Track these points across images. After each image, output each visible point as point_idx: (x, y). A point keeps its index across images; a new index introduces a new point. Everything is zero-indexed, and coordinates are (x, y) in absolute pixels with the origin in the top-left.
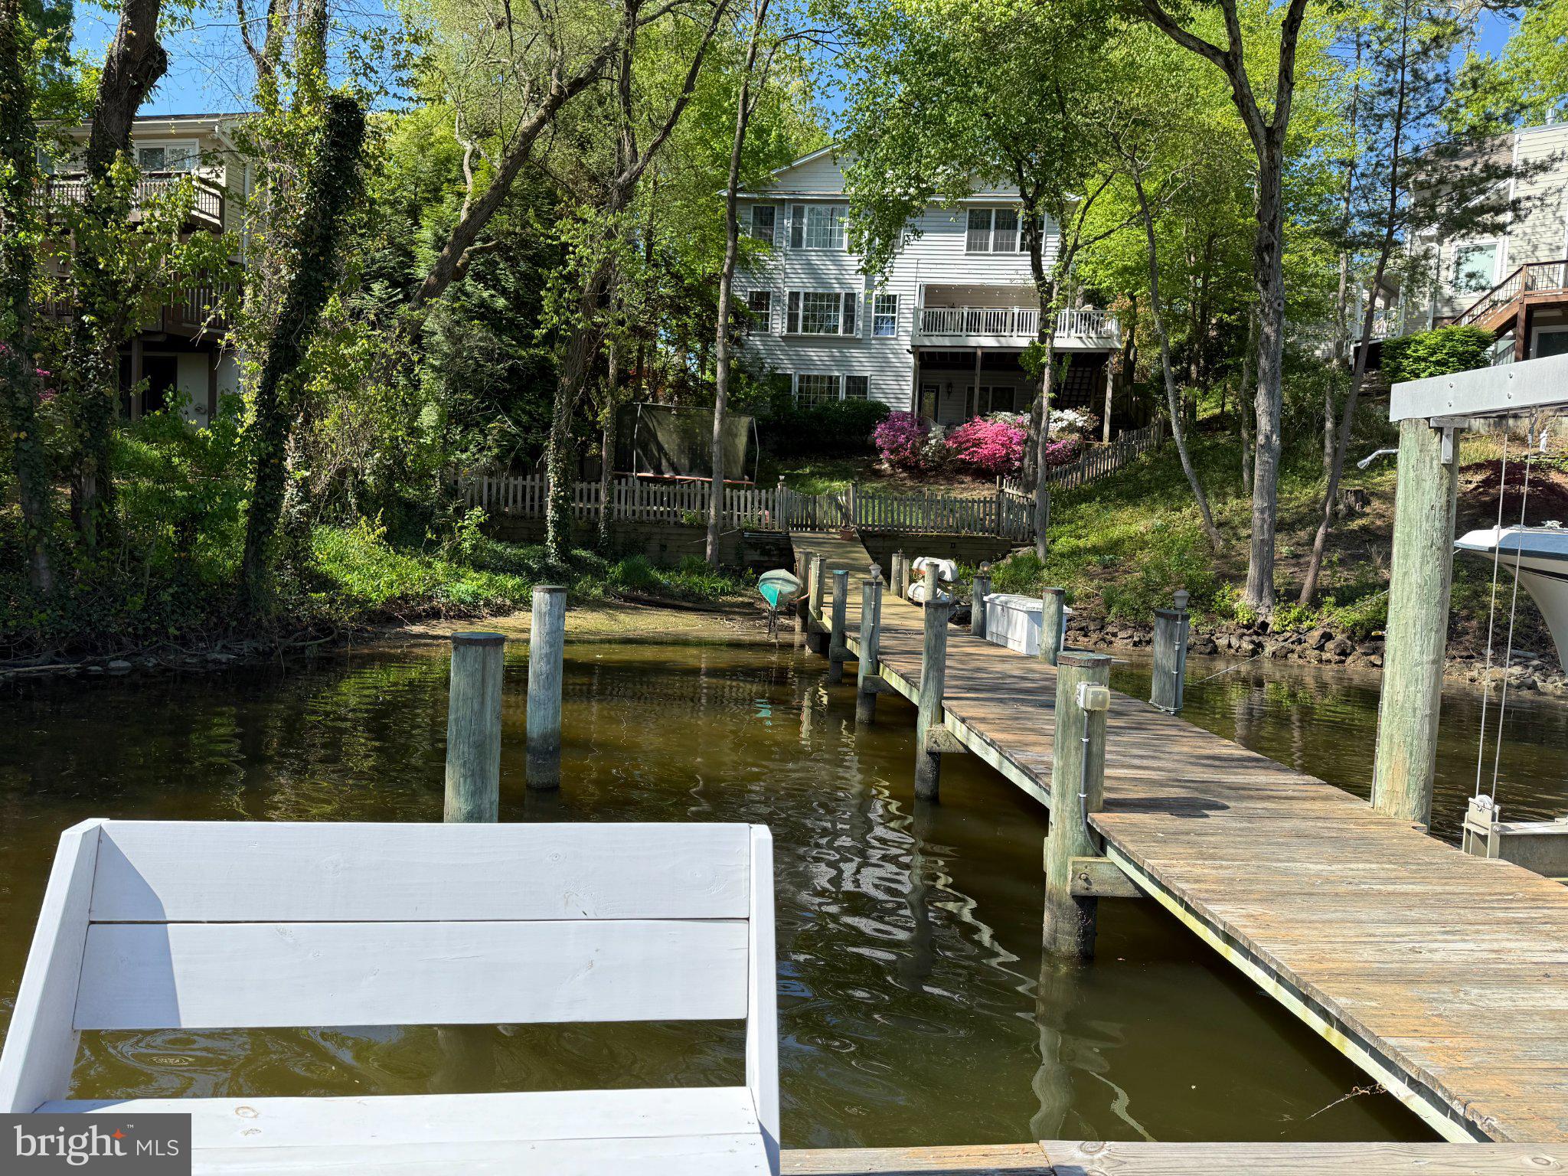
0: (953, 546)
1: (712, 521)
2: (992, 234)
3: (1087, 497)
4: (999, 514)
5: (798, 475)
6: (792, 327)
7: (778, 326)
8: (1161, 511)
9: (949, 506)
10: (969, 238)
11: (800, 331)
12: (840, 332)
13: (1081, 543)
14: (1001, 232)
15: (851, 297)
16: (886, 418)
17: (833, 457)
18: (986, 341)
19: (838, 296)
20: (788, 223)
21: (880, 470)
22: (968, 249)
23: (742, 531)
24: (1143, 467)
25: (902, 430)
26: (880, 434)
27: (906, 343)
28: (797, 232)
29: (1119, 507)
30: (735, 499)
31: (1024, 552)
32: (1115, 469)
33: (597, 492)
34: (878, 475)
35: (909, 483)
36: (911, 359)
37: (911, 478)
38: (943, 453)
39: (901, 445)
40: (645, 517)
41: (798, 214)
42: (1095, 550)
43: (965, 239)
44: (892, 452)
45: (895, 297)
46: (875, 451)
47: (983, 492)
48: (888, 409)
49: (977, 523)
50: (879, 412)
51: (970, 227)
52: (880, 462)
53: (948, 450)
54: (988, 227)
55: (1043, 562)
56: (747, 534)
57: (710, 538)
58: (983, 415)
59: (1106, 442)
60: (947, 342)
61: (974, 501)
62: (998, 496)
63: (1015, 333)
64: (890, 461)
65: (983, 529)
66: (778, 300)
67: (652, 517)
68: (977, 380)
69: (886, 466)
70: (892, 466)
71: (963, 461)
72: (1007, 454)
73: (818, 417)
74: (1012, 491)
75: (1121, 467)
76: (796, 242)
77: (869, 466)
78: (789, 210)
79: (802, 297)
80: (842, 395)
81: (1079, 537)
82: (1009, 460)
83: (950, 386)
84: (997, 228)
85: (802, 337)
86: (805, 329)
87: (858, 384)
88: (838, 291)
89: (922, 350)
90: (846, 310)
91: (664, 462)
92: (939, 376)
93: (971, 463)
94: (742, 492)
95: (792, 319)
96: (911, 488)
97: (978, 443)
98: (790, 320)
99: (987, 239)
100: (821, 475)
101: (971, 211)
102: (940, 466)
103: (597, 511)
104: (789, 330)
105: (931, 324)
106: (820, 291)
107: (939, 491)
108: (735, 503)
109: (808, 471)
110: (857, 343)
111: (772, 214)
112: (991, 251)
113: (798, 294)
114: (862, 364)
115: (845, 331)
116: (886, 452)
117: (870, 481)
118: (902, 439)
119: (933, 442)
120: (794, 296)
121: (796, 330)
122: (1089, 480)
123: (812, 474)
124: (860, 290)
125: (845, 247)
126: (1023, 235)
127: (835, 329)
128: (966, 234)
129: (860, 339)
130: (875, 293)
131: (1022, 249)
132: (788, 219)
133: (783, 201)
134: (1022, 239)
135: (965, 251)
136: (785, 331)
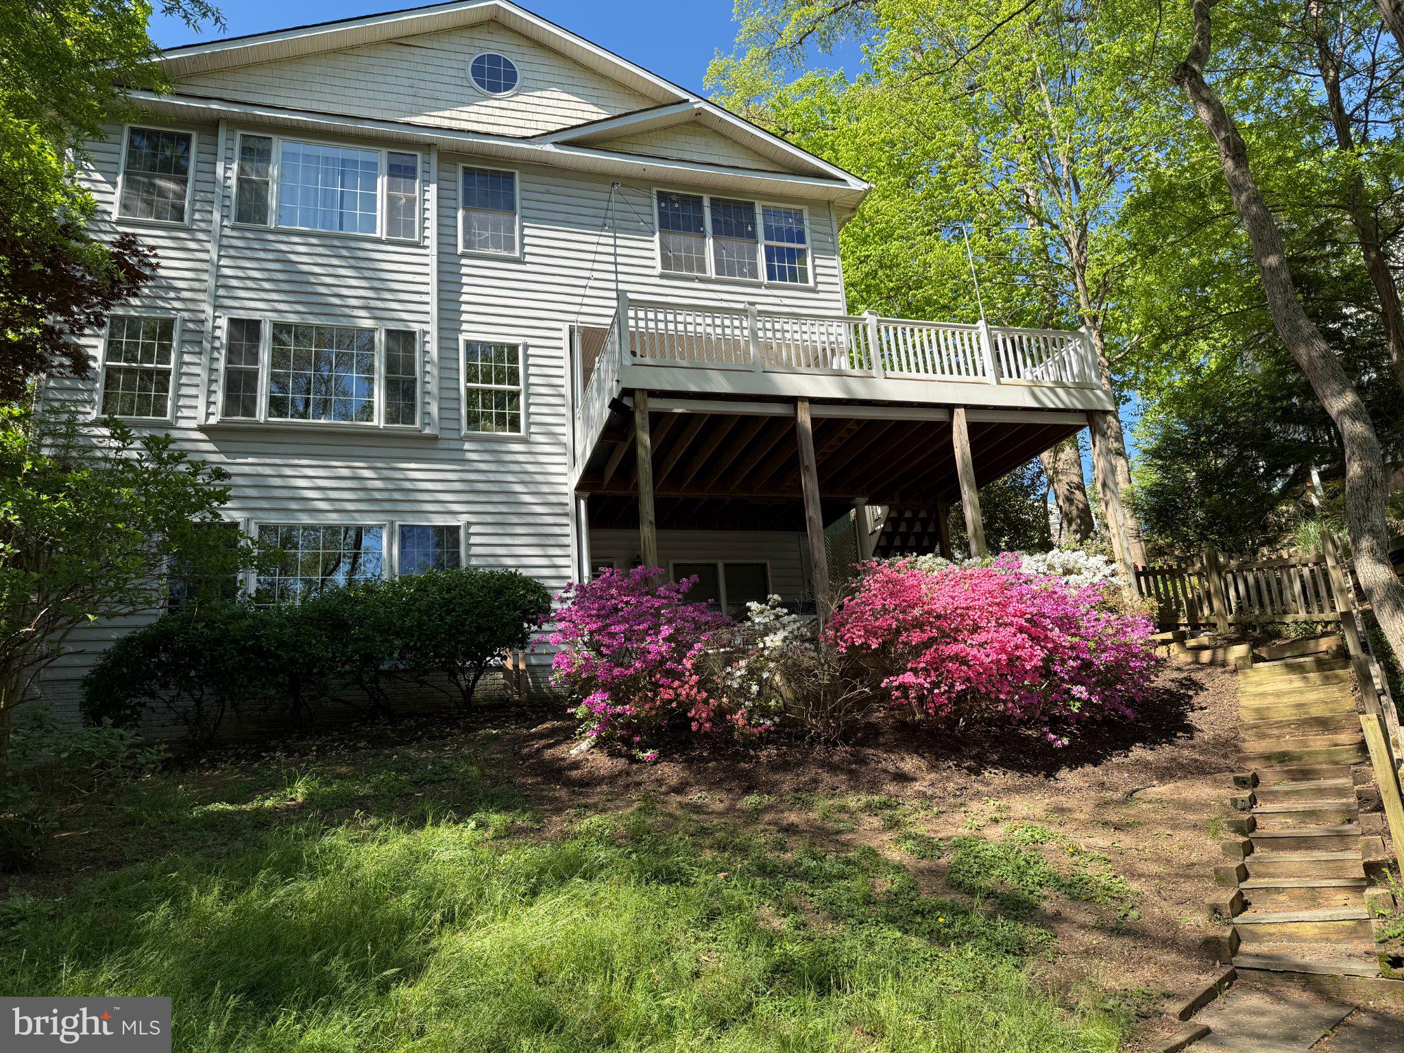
2: (710, 243)
5: (262, 821)
6: (239, 403)
7: (200, 392)
10: (664, 247)
11: (262, 413)
12: (379, 420)
14: (725, 242)
15: (403, 339)
19: (367, 336)
20: (228, 173)
22: (666, 264)
28: (253, 187)
41: (254, 153)
43: (657, 246)
45: (513, 349)
51: (663, 226)
54: (702, 233)
66: (198, 336)
76: (250, 211)
78: (230, 141)
79: (267, 331)
84: (717, 232)
85: (265, 431)
86: (277, 405)
87: (435, 544)
88: (368, 324)
90: (392, 366)
95: (240, 382)
98: (231, 388)
99: (701, 250)
101: (662, 197)
104: (230, 412)
106: (317, 322)
110: (426, 446)
112: (711, 272)
113: (255, 325)
114: (441, 498)
115: (390, 418)
120: (245, 330)
121: (250, 410)
124: (427, 325)
125: (381, 231)
126: (769, 250)
127: (367, 411)
128: (657, 237)
129: (435, 438)
130: (462, 338)
131: (771, 276)
132: (229, 160)
133: (211, 125)
134: (769, 258)
135: (659, 270)
136: (218, 408)
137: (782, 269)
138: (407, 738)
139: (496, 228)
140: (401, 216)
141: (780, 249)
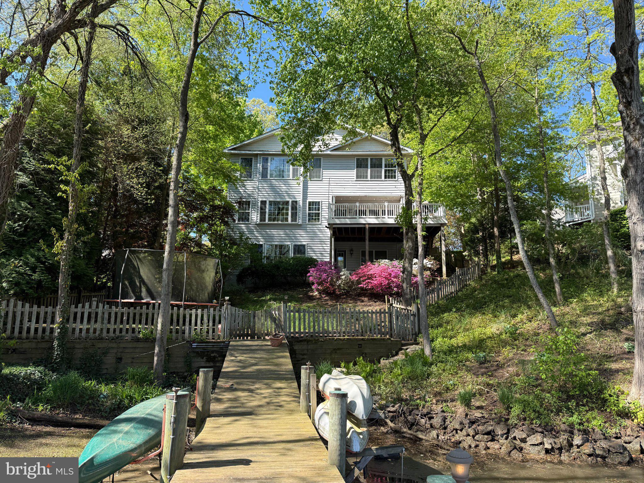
0: (360, 346)
1: (158, 335)
2: (369, 170)
3: (447, 309)
4: (391, 322)
6: (263, 219)
7: (255, 217)
8: (502, 317)
9: (357, 316)
10: (357, 173)
11: (267, 221)
12: (290, 221)
13: (454, 341)
14: (373, 169)
15: (295, 203)
16: (315, 266)
17: (285, 290)
18: (372, 220)
19: (288, 202)
20: (260, 166)
21: (312, 296)
22: (357, 177)
23: (190, 342)
24: (474, 290)
25: (325, 271)
26: (312, 275)
27: (325, 223)
28: (265, 169)
29: (472, 314)
30: (188, 316)
31: (411, 349)
32: (457, 292)
33: (54, 313)
34: (311, 299)
35: (330, 303)
36: (328, 232)
37: (331, 300)
38: (350, 284)
39: (324, 280)
40: (105, 334)
41: (265, 161)
42: (465, 347)
43: (355, 173)
44: (319, 284)
45: (319, 202)
46: (310, 285)
47: (376, 307)
48: (316, 260)
49: (376, 328)
50: (312, 262)
51: (357, 167)
52: (312, 291)
53: (353, 282)
54: (367, 167)
55: (430, 360)
56: (194, 345)
57: (157, 350)
58: (372, 261)
59: (444, 277)
60: (348, 221)
61: (373, 313)
62: (389, 308)
63: (386, 216)
64: (318, 290)
65: (380, 332)
66: (255, 204)
67: (111, 334)
68: (367, 248)
69: (316, 293)
70: (320, 293)
71: (362, 289)
72: (389, 284)
73: (277, 267)
74: (397, 305)
75: (460, 290)
76: (264, 175)
77: (306, 294)
78: (260, 159)
79: (268, 202)
80: (291, 254)
81: (451, 338)
82: (390, 287)
83: (352, 250)
84: (371, 167)
85: (268, 224)
86: (269, 220)
87: (300, 249)
88: (288, 199)
89: (334, 226)
90: (292, 209)
91: (144, 290)
92: (346, 246)
93: (366, 290)
94: (194, 311)
95: (263, 214)
96: (331, 306)
97: (370, 277)
98: (261, 216)
99: (367, 173)
100: (275, 300)
101: (358, 160)
102: (348, 292)
103: (52, 330)
104: (261, 221)
105: (339, 213)
106: (278, 200)
107: (349, 306)
108: (187, 320)
109: (268, 297)
110: (299, 226)
111: (251, 161)
112: (369, 178)
113: (265, 201)
114: (303, 238)
115: (292, 221)
116: (316, 285)
117: (306, 302)
118: (324, 276)
119: (343, 277)
120: (263, 203)
121: (265, 220)
122: (442, 299)
123: (270, 300)
124: (300, 199)
125: (291, 177)
126: (386, 171)
127: (287, 220)
128: (355, 170)
129: (301, 225)
130: (308, 201)
131: (385, 178)
132: (260, 163)
133: (257, 155)
134: (385, 173)
135: (355, 179)
136: (259, 220)
137: (389, 175)
138: (290, 289)
139: (316, 173)
140: (295, 172)
141: (389, 170)
